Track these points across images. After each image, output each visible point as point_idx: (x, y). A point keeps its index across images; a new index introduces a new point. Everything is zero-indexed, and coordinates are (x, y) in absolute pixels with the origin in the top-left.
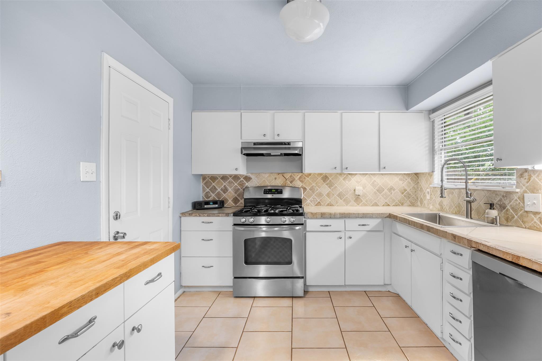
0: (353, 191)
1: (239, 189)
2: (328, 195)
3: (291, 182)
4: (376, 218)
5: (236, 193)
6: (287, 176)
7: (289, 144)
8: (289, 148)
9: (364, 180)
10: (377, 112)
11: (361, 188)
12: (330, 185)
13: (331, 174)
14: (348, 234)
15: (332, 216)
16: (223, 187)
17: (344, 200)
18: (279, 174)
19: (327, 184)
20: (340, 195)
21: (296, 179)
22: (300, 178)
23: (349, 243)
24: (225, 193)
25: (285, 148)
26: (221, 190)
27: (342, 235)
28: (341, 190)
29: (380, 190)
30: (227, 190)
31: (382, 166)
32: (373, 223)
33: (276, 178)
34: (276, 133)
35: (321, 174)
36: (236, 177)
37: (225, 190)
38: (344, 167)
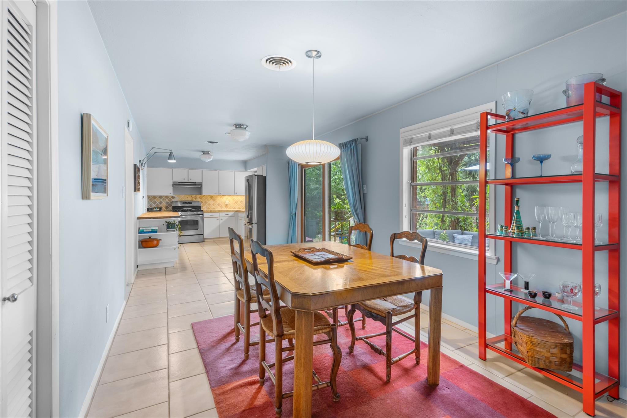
0: (224, 203)
1: (168, 202)
2: (213, 204)
3: (195, 199)
4: (232, 212)
5: (167, 204)
6: (194, 196)
7: (195, 183)
8: (195, 185)
9: (229, 198)
10: (234, 171)
11: (228, 201)
12: (214, 200)
13: (214, 196)
14: (221, 218)
15: (214, 212)
16: (160, 201)
17: (220, 207)
18: (189, 195)
19: (212, 200)
20: (219, 205)
21: (198, 198)
22: (200, 197)
23: (221, 221)
24: (161, 204)
25: (194, 185)
26: (159, 203)
27: (218, 218)
28: (219, 202)
30: (162, 203)
31: (236, 192)
32: (230, 214)
33: (188, 197)
34: (190, 178)
35: (210, 195)
36: (167, 197)
37: (161, 203)
38: (220, 193)
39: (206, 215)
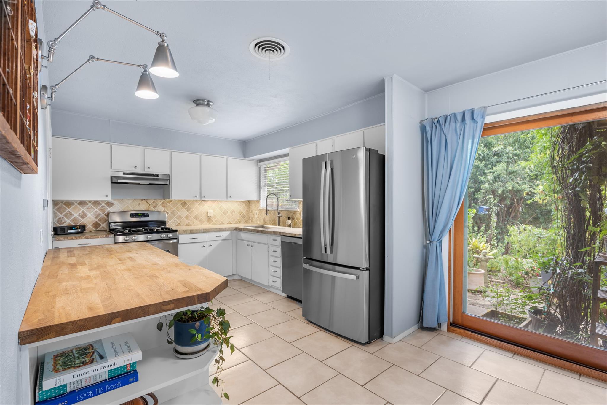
0: (206, 214)
1: (99, 214)
2: (187, 217)
3: (154, 207)
4: (228, 231)
5: (96, 218)
6: (151, 202)
7: (157, 175)
8: (157, 180)
9: (214, 205)
11: (212, 211)
12: (188, 209)
13: (189, 201)
14: (209, 243)
15: (198, 232)
16: (80, 212)
17: (199, 221)
18: (142, 200)
19: (185, 209)
20: (196, 217)
21: (159, 205)
22: (162, 203)
23: (210, 249)
24: (83, 217)
25: (154, 179)
26: (79, 215)
27: (205, 244)
28: (197, 213)
29: (225, 213)
30: (86, 216)
31: (229, 195)
32: (225, 234)
33: (139, 204)
34: (146, 166)
35: (181, 201)
36: (96, 203)
37: (83, 216)
38: (202, 195)
39: (182, 238)
